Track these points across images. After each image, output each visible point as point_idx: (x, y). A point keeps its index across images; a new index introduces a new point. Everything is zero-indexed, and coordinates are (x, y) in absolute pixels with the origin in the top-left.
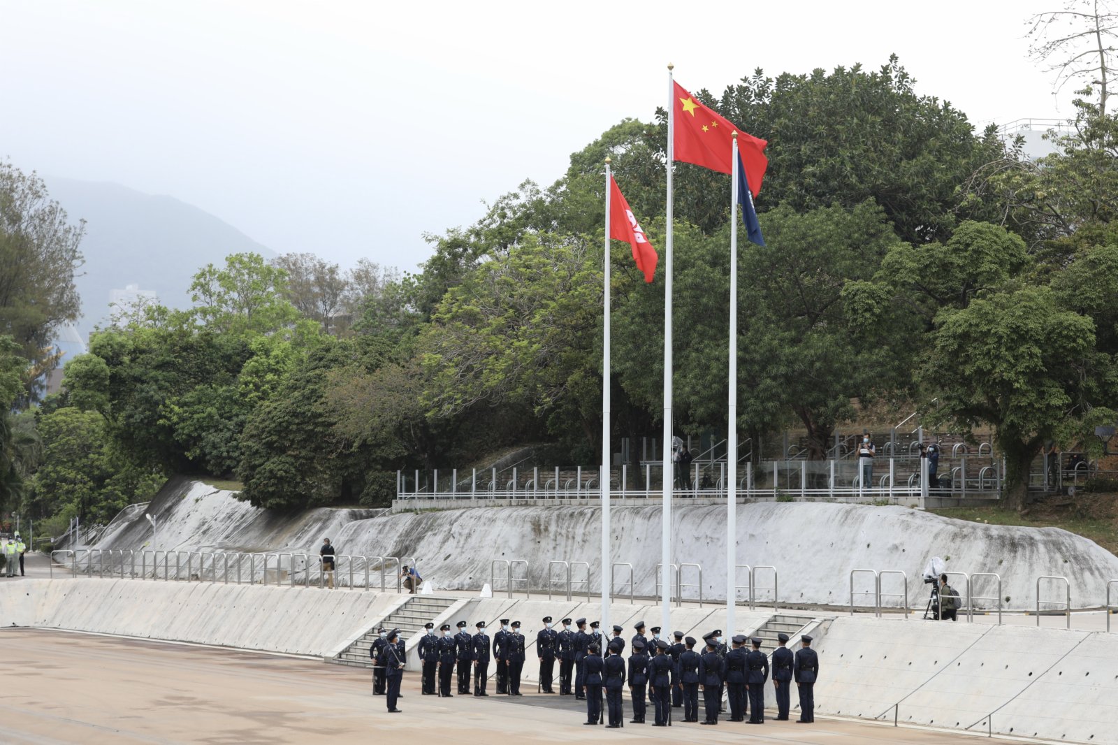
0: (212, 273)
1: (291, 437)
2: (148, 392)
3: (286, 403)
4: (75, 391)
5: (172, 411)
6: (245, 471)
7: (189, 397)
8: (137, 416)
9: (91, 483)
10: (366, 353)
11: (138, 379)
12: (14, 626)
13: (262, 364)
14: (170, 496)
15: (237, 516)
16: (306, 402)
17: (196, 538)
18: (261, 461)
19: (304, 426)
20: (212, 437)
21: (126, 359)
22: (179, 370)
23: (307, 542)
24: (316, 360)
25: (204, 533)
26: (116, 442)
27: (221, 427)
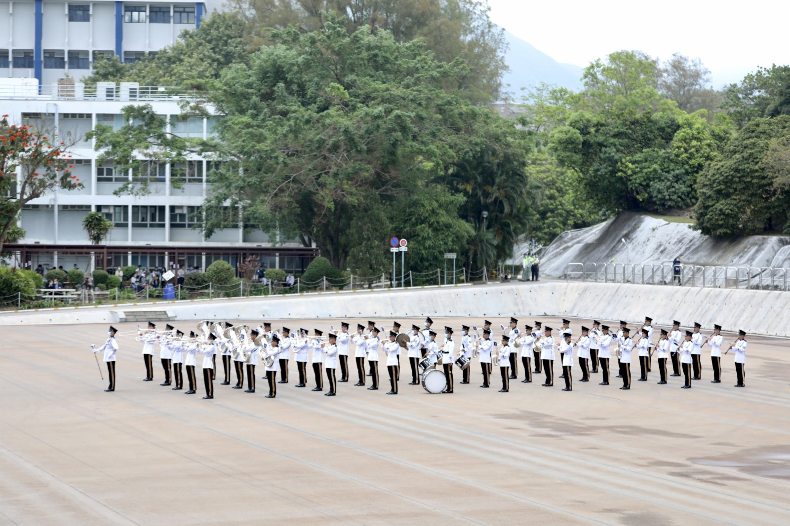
0: (598, 66)
1: (734, 186)
2: (610, 154)
3: (730, 163)
4: (558, 152)
5: (626, 167)
6: (700, 209)
7: (638, 156)
8: (603, 170)
9: (538, 216)
10: (784, 127)
11: (601, 145)
12: (545, 315)
13: (688, 134)
14: (624, 226)
15: (686, 241)
16: (745, 162)
17: (656, 256)
18: (713, 203)
19: (744, 179)
20: (656, 185)
21: (593, 130)
22: (629, 138)
23: (748, 260)
24: (749, 132)
25: (662, 252)
26: (585, 188)
27: (663, 178)
